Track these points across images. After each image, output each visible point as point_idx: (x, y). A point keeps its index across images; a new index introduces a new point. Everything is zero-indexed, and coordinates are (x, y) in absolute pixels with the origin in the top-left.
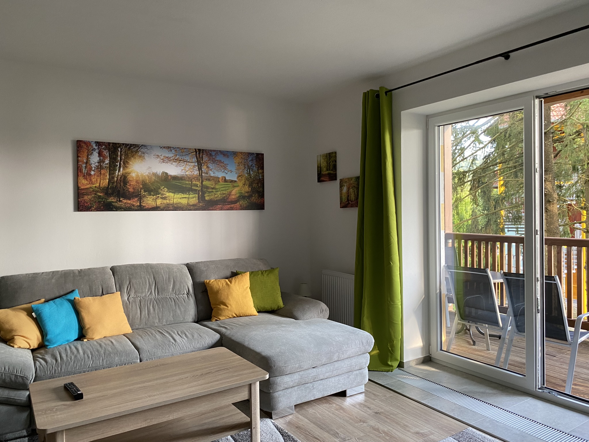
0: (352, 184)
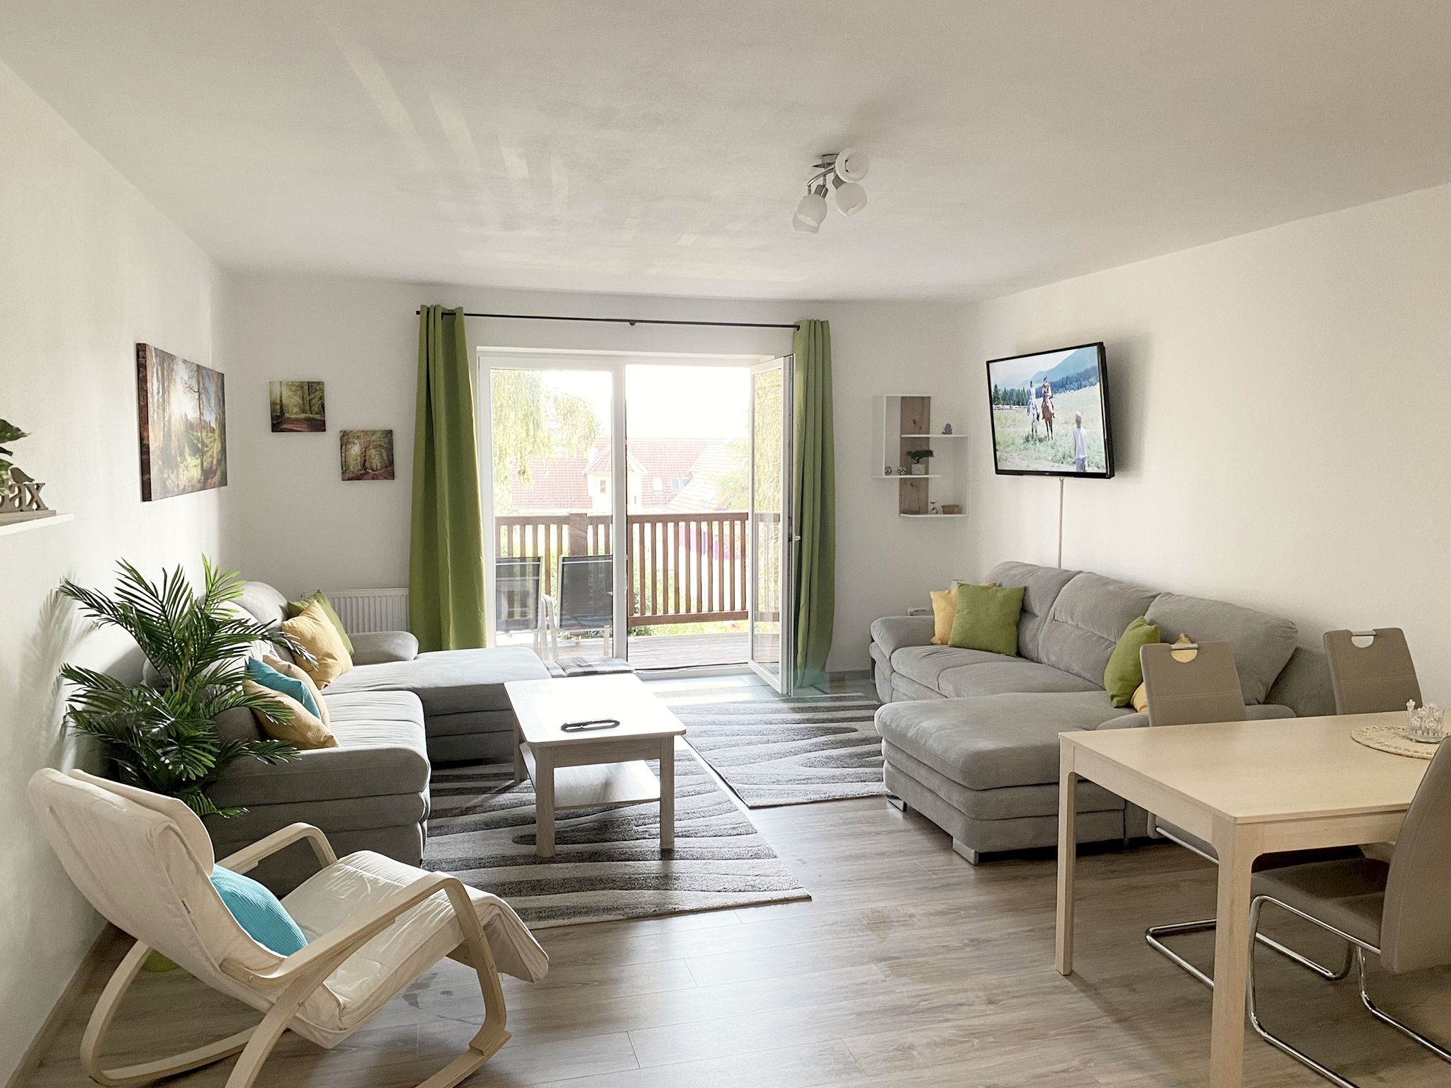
0: (373, 441)
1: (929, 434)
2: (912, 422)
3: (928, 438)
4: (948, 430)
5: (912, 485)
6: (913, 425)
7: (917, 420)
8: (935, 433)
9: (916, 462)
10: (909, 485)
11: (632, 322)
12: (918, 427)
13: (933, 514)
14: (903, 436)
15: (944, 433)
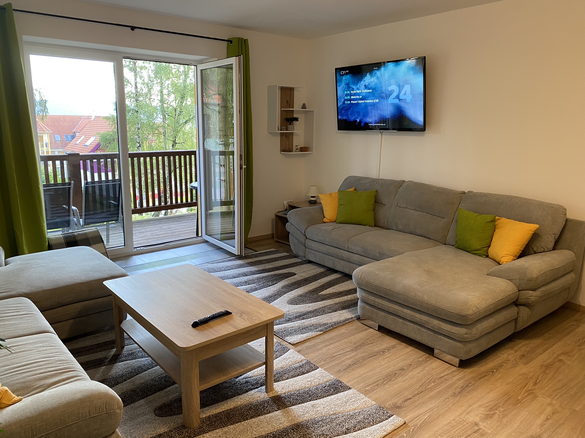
1: (293, 108)
2: (286, 102)
3: (293, 110)
4: (304, 106)
5: (286, 136)
6: (286, 104)
7: (288, 100)
8: (297, 107)
9: (289, 123)
10: (285, 136)
11: (133, 28)
12: (289, 105)
13: (297, 152)
14: (282, 109)
15: (302, 108)
